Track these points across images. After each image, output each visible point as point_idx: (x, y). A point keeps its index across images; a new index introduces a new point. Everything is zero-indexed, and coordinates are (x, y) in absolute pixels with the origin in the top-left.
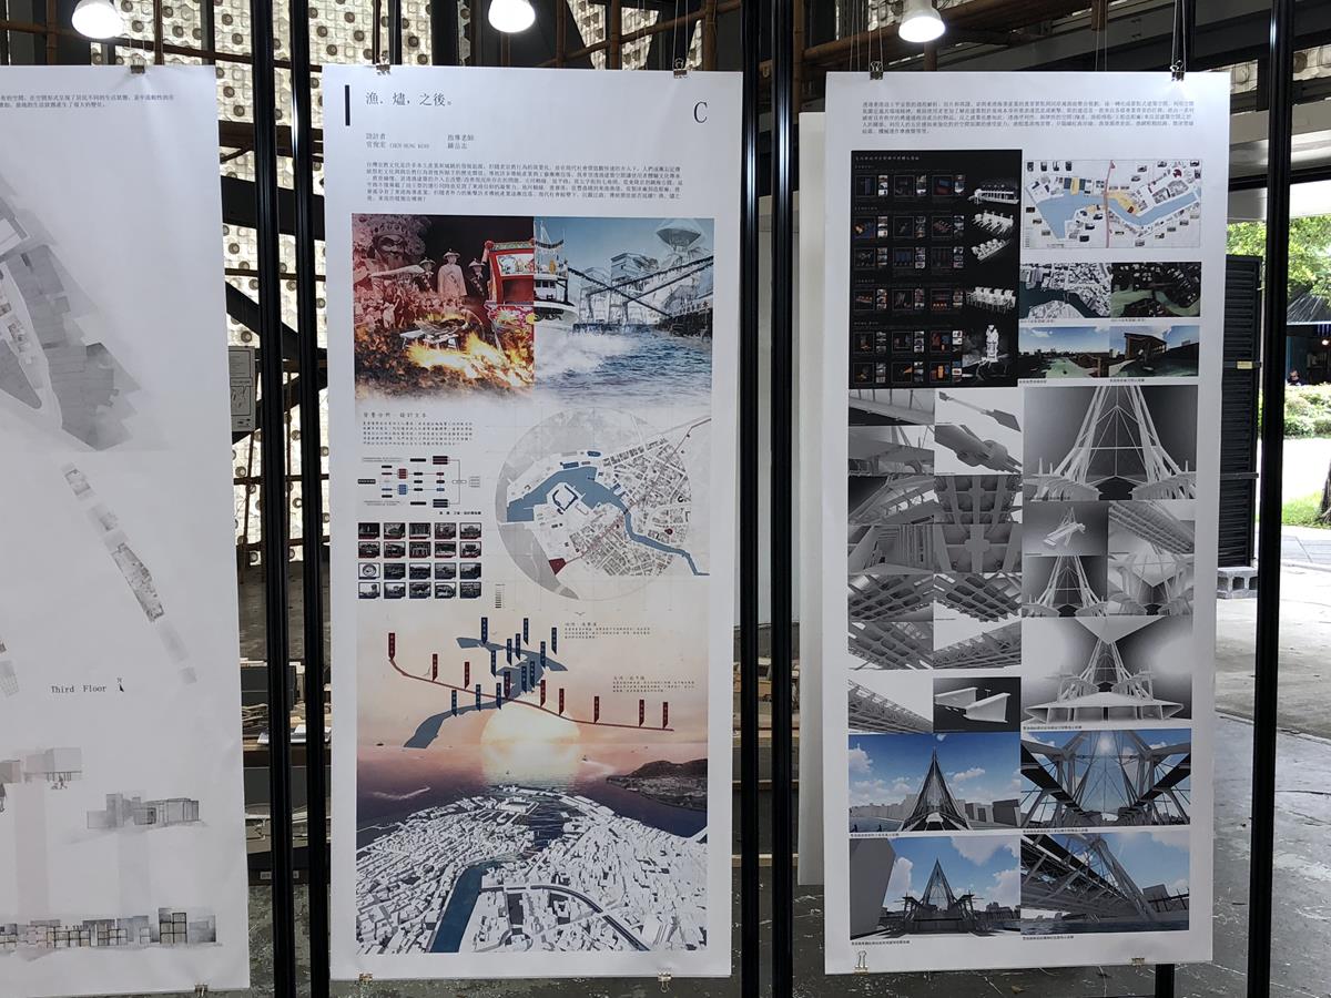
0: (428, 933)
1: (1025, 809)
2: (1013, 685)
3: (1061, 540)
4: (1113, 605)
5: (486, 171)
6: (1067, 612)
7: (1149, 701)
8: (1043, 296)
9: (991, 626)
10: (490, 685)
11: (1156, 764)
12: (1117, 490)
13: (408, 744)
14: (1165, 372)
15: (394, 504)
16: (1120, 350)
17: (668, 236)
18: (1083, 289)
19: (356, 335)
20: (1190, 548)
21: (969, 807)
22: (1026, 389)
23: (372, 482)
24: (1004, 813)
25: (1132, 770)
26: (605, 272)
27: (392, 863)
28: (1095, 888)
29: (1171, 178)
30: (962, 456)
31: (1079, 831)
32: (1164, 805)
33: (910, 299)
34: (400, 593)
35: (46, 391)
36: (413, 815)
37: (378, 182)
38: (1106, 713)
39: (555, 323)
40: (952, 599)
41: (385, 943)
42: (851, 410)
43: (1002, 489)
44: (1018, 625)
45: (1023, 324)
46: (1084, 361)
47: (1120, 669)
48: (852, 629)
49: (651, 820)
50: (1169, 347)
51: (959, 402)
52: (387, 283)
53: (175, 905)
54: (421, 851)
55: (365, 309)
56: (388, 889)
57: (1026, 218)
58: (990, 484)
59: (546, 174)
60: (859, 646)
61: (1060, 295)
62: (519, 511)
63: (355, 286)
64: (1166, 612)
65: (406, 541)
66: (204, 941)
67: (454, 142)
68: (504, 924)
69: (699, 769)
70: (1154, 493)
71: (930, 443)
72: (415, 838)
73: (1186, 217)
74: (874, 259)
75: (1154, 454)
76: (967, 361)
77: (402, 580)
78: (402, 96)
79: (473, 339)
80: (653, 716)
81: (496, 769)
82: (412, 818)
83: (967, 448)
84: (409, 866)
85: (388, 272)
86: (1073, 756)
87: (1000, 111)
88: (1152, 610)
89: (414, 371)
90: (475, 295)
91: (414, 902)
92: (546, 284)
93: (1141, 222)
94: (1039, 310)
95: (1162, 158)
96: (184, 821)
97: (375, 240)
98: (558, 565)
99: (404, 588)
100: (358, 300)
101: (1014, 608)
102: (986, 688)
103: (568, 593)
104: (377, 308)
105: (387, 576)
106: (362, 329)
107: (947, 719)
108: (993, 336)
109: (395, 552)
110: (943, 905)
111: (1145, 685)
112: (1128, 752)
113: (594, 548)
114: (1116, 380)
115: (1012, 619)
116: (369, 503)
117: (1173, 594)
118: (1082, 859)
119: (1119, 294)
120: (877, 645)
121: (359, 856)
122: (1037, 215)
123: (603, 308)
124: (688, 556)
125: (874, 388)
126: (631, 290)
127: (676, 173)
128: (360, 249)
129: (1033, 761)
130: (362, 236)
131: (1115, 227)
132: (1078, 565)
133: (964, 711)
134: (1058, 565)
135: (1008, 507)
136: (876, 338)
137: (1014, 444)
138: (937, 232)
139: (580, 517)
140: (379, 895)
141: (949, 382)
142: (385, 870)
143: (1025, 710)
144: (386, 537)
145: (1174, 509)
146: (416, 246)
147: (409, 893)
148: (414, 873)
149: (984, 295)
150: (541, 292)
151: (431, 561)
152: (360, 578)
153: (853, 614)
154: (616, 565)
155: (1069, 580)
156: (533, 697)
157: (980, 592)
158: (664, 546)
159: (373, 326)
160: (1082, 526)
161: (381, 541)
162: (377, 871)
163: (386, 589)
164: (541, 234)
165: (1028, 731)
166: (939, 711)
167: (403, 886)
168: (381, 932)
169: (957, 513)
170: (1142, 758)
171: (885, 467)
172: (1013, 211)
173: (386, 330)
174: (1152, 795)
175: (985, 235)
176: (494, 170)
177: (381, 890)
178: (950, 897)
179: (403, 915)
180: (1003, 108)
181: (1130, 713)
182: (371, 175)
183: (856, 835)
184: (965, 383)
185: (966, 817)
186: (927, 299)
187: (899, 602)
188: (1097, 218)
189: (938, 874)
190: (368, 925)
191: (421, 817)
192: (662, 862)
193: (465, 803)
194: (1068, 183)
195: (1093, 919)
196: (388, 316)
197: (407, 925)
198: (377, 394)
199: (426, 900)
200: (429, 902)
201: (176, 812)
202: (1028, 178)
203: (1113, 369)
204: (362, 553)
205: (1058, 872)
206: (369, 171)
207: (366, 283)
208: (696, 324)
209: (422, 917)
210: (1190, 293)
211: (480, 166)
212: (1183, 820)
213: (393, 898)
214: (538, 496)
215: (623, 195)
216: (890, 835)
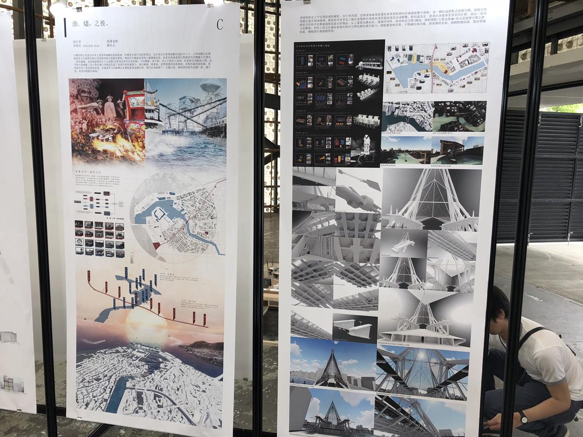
0: (105, 403)
1: (378, 382)
2: (373, 321)
3: (402, 249)
4: (428, 285)
5: (123, 57)
6: (404, 286)
7: (446, 336)
8: (395, 119)
9: (362, 290)
10: (129, 298)
11: (449, 368)
12: (433, 224)
13: (96, 320)
14: (463, 162)
15: (88, 212)
16: (438, 149)
17: (205, 87)
18: (417, 116)
19: (72, 135)
20: (474, 258)
21: (349, 378)
22: (385, 169)
23: (79, 202)
24: (367, 383)
25: (436, 370)
26: (176, 106)
27: (90, 371)
28: (413, 426)
29: (470, 53)
30: (350, 203)
31: (406, 396)
32: (452, 389)
33: (324, 120)
34: (91, 253)
36: (98, 351)
37: (78, 63)
38: (423, 339)
39: (154, 130)
40: (343, 275)
41: (87, 405)
42: (294, 177)
43: (370, 221)
44: (378, 290)
45: (383, 134)
46: (417, 155)
47: (431, 318)
48: (293, 285)
49: (198, 367)
50: (466, 148)
51: (348, 175)
52: (84, 111)
53: (9, 376)
54: (102, 367)
55: (75, 123)
56: (89, 382)
57: (386, 77)
58: (364, 218)
59: (149, 58)
60: (296, 294)
61: (404, 119)
62: (140, 219)
63: (71, 112)
64: (459, 291)
65: (93, 230)
66: (20, 391)
67: (110, 43)
68: (135, 404)
69: (220, 347)
70: (454, 227)
71: (333, 195)
72: (100, 361)
73: (478, 75)
74: (305, 99)
75: (454, 206)
76: (353, 153)
77: (92, 247)
78: (87, 22)
79: (119, 137)
80: (199, 320)
81: (132, 336)
82: (98, 353)
83: (353, 200)
84: (97, 373)
85: (84, 106)
86: (404, 359)
87: (373, 18)
88: (451, 289)
89: (95, 152)
90: (120, 116)
91: (99, 389)
92: (150, 111)
93: (452, 79)
94: (392, 127)
95: (466, 42)
96: (11, 341)
97: (78, 91)
98: (157, 245)
99: (93, 251)
100: (72, 118)
101: (375, 282)
102: (360, 320)
103: (161, 259)
104: (80, 123)
105: (87, 245)
106: (74, 132)
107: (340, 334)
108: (367, 141)
109: (89, 234)
110: (335, 423)
111: (445, 328)
112: (434, 360)
113: (172, 238)
114: (435, 165)
115: (374, 287)
116: (79, 212)
117: (462, 282)
118: (407, 410)
119: (438, 119)
120: (305, 294)
121: (78, 366)
122: (393, 75)
123: (176, 123)
124: (215, 245)
125: (305, 166)
126: (188, 114)
127: (208, 56)
128: (72, 95)
129: (384, 359)
130: (73, 89)
131: (436, 81)
132: (410, 263)
133: (348, 331)
134: (399, 262)
135: (373, 230)
136: (307, 140)
137: (377, 198)
138: (339, 85)
139: (166, 223)
140: (85, 384)
141: (343, 164)
142: (87, 374)
143: (379, 333)
144: (86, 227)
145: (465, 237)
146: (95, 93)
147: (97, 385)
148: (99, 376)
149: (363, 119)
150: (148, 115)
151: (103, 240)
152: (76, 245)
153: (294, 278)
154: (183, 247)
155: (405, 270)
156: (147, 305)
157: (357, 272)
158: (204, 240)
159: (78, 131)
160: (413, 243)
161: (83, 229)
162: (84, 373)
163: (86, 251)
164: (148, 87)
165: (381, 344)
166: (336, 330)
167: (95, 382)
168: (86, 400)
169: (346, 232)
170: (441, 364)
171: (310, 206)
172: (380, 73)
173: (84, 133)
174: (446, 384)
175: (364, 86)
176: (127, 57)
177: (86, 382)
178: (338, 419)
179: (95, 394)
180: (375, 17)
181: (436, 341)
182: (75, 61)
183: (293, 384)
184: (352, 165)
185: (347, 382)
186: (333, 121)
187: (315, 274)
188: (426, 76)
189: (333, 408)
190: (80, 396)
191: (102, 353)
192: (203, 387)
193: (120, 349)
194: (410, 57)
196: (84, 126)
197: (96, 399)
198: (80, 162)
199: (104, 389)
200: (105, 390)
201: (8, 337)
202: (388, 55)
203: (433, 160)
204: (77, 234)
205: (395, 415)
206: (75, 58)
207: (75, 111)
208: (218, 131)
209: (102, 396)
210: (479, 118)
211: (121, 55)
212: (463, 398)
213: (91, 386)
214: (148, 212)
215: (184, 67)
216: (310, 387)
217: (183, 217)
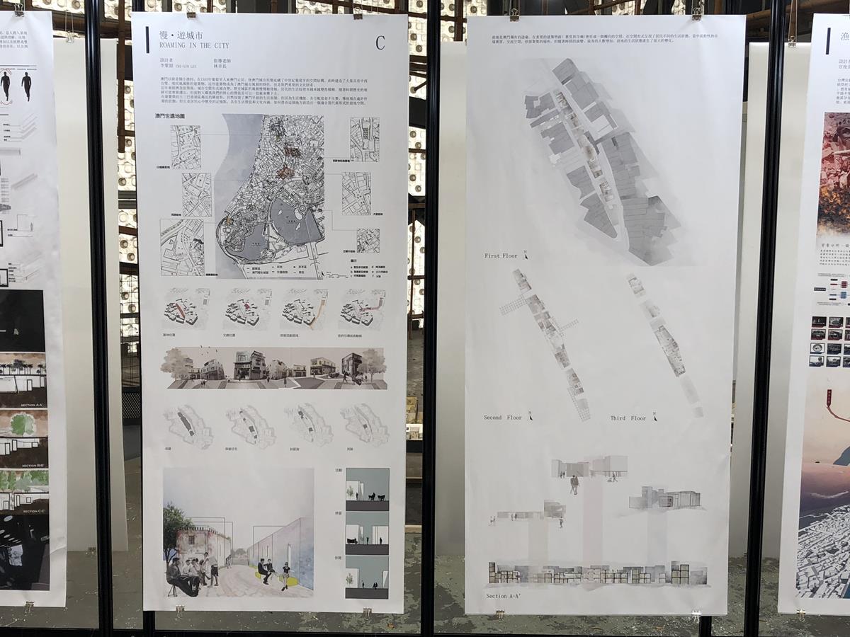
0: (842, 585)
13: (837, 463)
15: (837, 304)
19: (821, 193)
23: (823, 289)
27: (822, 539)
34: (837, 364)
35: (620, 228)
36: (836, 509)
37: (844, 92)
41: (814, 591)
52: (844, 158)
53: (682, 561)
54: (841, 532)
55: (828, 176)
56: (818, 556)
63: (823, 160)
65: (843, 329)
66: (700, 583)
72: (837, 523)
77: (839, 355)
82: (836, 511)
84: (832, 542)
85: (845, 151)
91: (834, 565)
96: (691, 506)
97: (839, 130)
99: (839, 360)
100: (824, 169)
104: (836, 175)
105: (830, 352)
106: (825, 189)
109: (836, 336)
116: (820, 303)
121: (800, 534)
128: (828, 135)
130: (831, 127)
140: (811, 559)
142: (816, 544)
144: (830, 326)
147: (831, 559)
148: (835, 546)
152: (811, 353)
159: (832, 187)
161: (827, 329)
162: (811, 544)
163: (827, 360)
167: (828, 555)
168: (812, 583)
173: (841, 189)
177: (814, 556)
179: (827, 573)
182: (840, 88)
190: (804, 579)
191: (841, 511)
196: (843, 180)
197: (829, 580)
198: (831, 231)
199: (842, 564)
200: (844, 566)
201: (685, 500)
204: (814, 337)
206: (838, 85)
207: (830, 158)
209: (839, 574)
213: (821, 561)
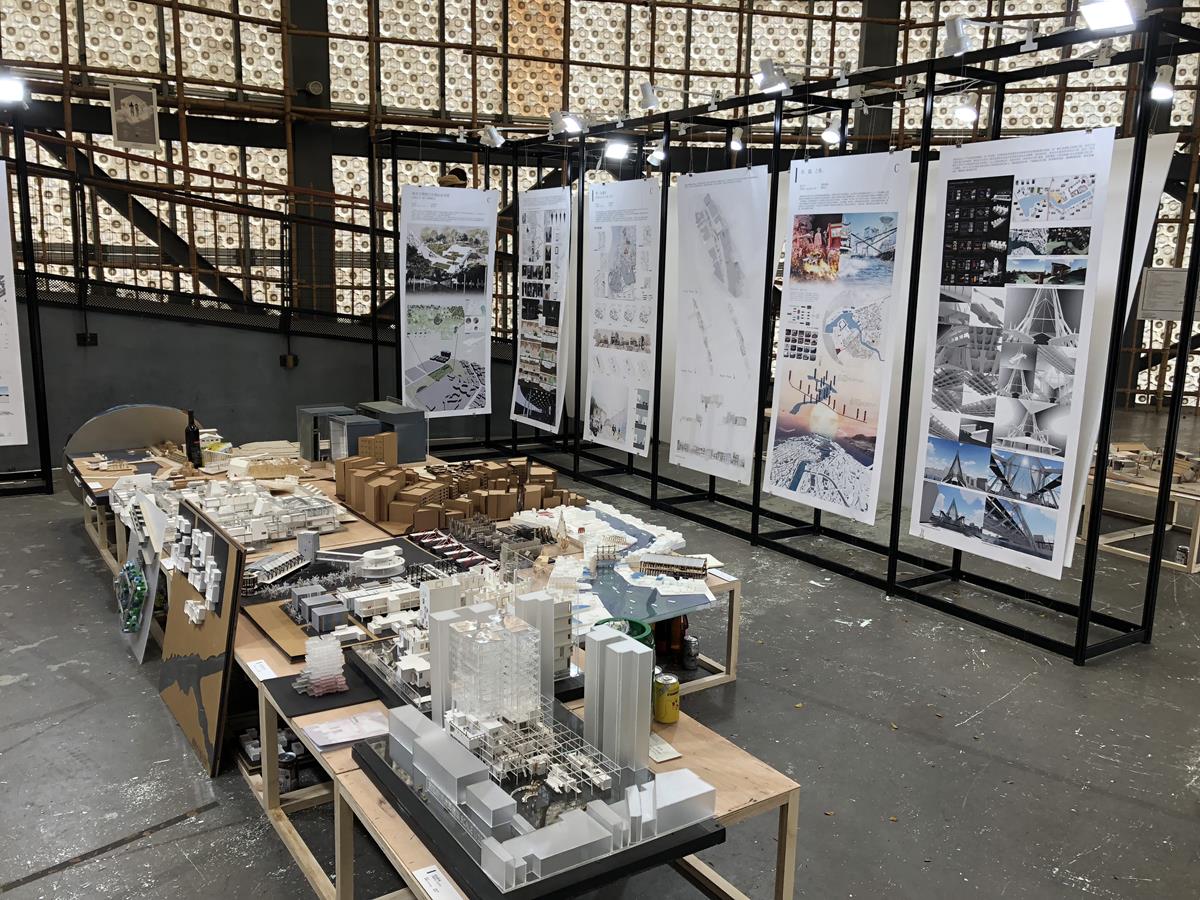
0: (789, 482)
1: (989, 484)
2: (990, 426)
3: (1015, 362)
4: (1035, 396)
5: (831, 197)
6: (1016, 396)
7: (1046, 445)
8: (1018, 244)
9: (984, 398)
10: (815, 394)
11: (1046, 476)
12: (1042, 340)
13: (791, 412)
14: (1069, 283)
15: (796, 323)
16: (1049, 271)
17: (883, 220)
18: (1034, 241)
19: (792, 259)
20: (1073, 373)
21: (968, 478)
22: (1008, 289)
23: (791, 314)
24: (981, 484)
25: (1036, 476)
26: (862, 236)
27: (782, 454)
28: (1013, 528)
29: (1080, 184)
30: (980, 318)
31: (1010, 500)
32: (1047, 497)
33: (965, 246)
34: (794, 356)
35: (725, 277)
36: (789, 438)
37: (802, 203)
38: (1027, 447)
40: (971, 383)
41: (777, 482)
42: (941, 295)
43: (994, 335)
44: (995, 399)
45: (1009, 257)
46: (1033, 276)
47: (1035, 427)
48: (934, 391)
49: (857, 458)
50: (1072, 270)
51: (981, 293)
52: (801, 240)
53: (737, 452)
54: (790, 452)
55: (795, 250)
57: (1014, 207)
58: (990, 332)
59: (848, 196)
60: (937, 399)
61: (1024, 244)
62: (829, 329)
63: (793, 242)
64: (1058, 403)
65: (797, 337)
66: (741, 465)
67: (823, 186)
68: (809, 485)
69: (873, 440)
70: (1058, 343)
71: (969, 312)
72: (789, 447)
73: (1085, 204)
74: (953, 228)
75: (1060, 323)
76: (985, 274)
77: (795, 351)
78: (811, 170)
79: (822, 261)
80: (861, 417)
81: (814, 427)
82: (789, 440)
83: (983, 317)
84: (787, 457)
85: (801, 236)
86: (1011, 464)
88: (1052, 401)
89: (805, 273)
90: (824, 244)
91: (786, 470)
92: (845, 240)
93: (1064, 207)
94: (1015, 251)
95: (1076, 174)
96: (743, 425)
97: (799, 224)
98: (838, 351)
99: (795, 354)
100: (793, 246)
101: (994, 390)
102: (981, 425)
103: (840, 363)
104: (798, 250)
105: (791, 349)
106: (793, 257)
107: (965, 436)
108: (996, 263)
109: (794, 341)
110: (954, 518)
111: (1045, 437)
112: (1034, 467)
113: (849, 345)
114: (1047, 285)
115: (993, 395)
116: (791, 322)
117: (1062, 394)
118: (1010, 513)
119: (1051, 243)
120: (942, 399)
121: (774, 449)
122: (1018, 206)
123: (861, 249)
125: (950, 285)
126: (869, 242)
127: (887, 194)
128: (795, 227)
129: (995, 463)
130: (796, 223)
131: (1051, 210)
132: (1022, 374)
133: (970, 434)
134: (1014, 372)
135: (996, 344)
136: (952, 263)
137: (1000, 314)
138: (978, 215)
139: (846, 332)
140: (778, 465)
141: (977, 284)
142: (780, 456)
143: (994, 438)
145: (1067, 352)
146: (810, 226)
147: (786, 466)
148: (787, 459)
149: (994, 244)
150: (843, 243)
151: (803, 345)
152: (786, 349)
153: (935, 384)
154: (855, 354)
155: (1018, 381)
156: (826, 401)
157: (981, 381)
158: (871, 347)
159: (796, 256)
160: (1025, 356)
161: (791, 336)
162: (778, 456)
163: (790, 354)
164: (844, 220)
165: (995, 448)
166: (962, 432)
167: (785, 463)
168: (777, 478)
169: (976, 344)
170: (1040, 472)
171: (951, 321)
172: (1008, 204)
173: (799, 258)
174: (1043, 491)
175: (996, 216)
176: (833, 196)
177: (779, 463)
178: (957, 516)
179: (783, 474)
180: (1008, 156)
181: (1038, 449)
182: (800, 201)
183: (926, 480)
184: (984, 285)
185: (966, 481)
186: (973, 246)
187: (951, 381)
188: (1044, 206)
189: (953, 504)
190: (774, 475)
191: (791, 440)
192: (858, 474)
193: (804, 437)
194: (1032, 190)
195: (1011, 543)
196: (800, 252)
197: (783, 478)
198: (795, 281)
199: (790, 470)
201: (741, 421)
202: (1016, 188)
203: (1045, 280)
204: (786, 340)
205: (1000, 517)
206: (800, 199)
207: (795, 240)
208: (888, 256)
209: (788, 476)
210: (1084, 242)
211: (829, 195)
212: (1055, 507)
213: (781, 466)
214: (834, 324)
215: (870, 203)
216: (938, 483)
217: (858, 327)
